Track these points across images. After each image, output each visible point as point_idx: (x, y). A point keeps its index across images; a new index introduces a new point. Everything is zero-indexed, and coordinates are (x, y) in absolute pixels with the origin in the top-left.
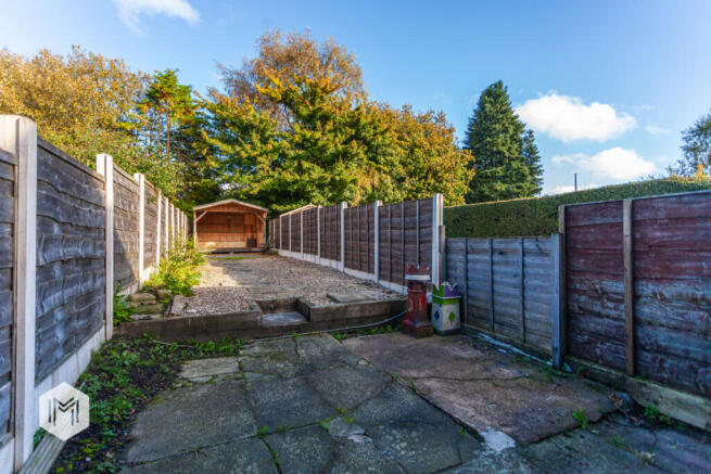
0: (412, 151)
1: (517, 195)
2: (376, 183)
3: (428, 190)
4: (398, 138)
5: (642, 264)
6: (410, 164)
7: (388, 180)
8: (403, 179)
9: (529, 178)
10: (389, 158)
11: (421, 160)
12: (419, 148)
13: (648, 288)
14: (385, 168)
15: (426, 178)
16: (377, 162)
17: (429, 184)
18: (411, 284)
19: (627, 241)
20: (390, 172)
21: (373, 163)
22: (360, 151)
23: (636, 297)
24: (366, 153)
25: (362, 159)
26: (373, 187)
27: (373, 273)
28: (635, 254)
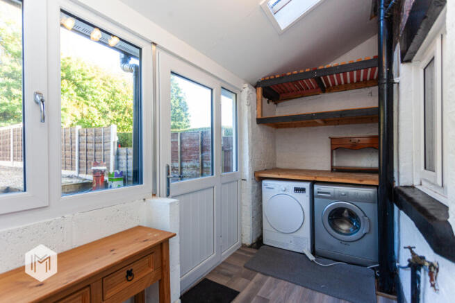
0: (114, 94)
1: (179, 128)
2: (86, 113)
3: (125, 121)
4: (104, 84)
5: (183, 156)
6: (112, 102)
7: (95, 112)
8: (106, 112)
9: (185, 119)
10: (96, 97)
11: (120, 101)
12: (119, 93)
13: (185, 164)
14: (93, 104)
15: (124, 113)
16: (86, 98)
17: (126, 117)
18: (95, 172)
19: (179, 148)
20: (96, 106)
21: (82, 99)
22: (70, 88)
23: (181, 168)
24: (76, 91)
25: (72, 95)
26: (82, 115)
27: (75, 170)
28: (181, 152)
